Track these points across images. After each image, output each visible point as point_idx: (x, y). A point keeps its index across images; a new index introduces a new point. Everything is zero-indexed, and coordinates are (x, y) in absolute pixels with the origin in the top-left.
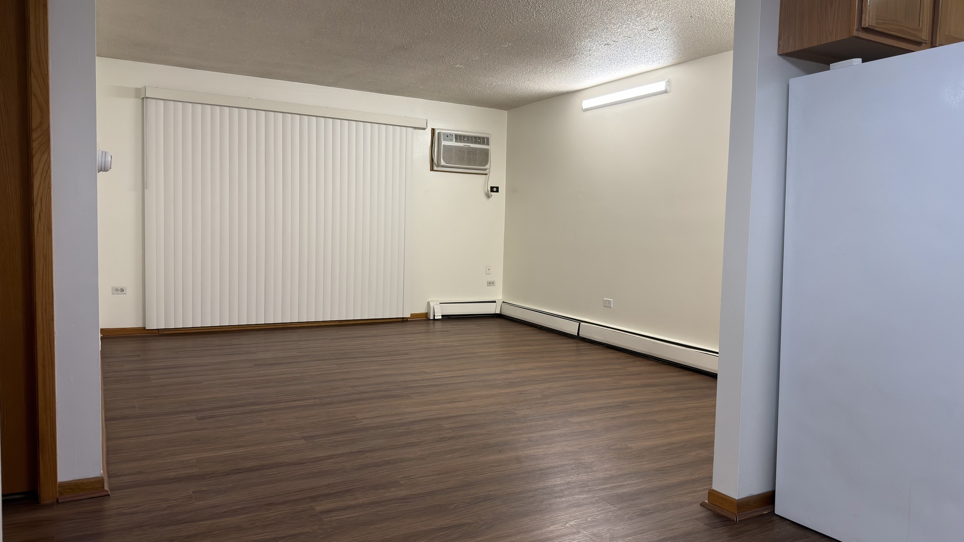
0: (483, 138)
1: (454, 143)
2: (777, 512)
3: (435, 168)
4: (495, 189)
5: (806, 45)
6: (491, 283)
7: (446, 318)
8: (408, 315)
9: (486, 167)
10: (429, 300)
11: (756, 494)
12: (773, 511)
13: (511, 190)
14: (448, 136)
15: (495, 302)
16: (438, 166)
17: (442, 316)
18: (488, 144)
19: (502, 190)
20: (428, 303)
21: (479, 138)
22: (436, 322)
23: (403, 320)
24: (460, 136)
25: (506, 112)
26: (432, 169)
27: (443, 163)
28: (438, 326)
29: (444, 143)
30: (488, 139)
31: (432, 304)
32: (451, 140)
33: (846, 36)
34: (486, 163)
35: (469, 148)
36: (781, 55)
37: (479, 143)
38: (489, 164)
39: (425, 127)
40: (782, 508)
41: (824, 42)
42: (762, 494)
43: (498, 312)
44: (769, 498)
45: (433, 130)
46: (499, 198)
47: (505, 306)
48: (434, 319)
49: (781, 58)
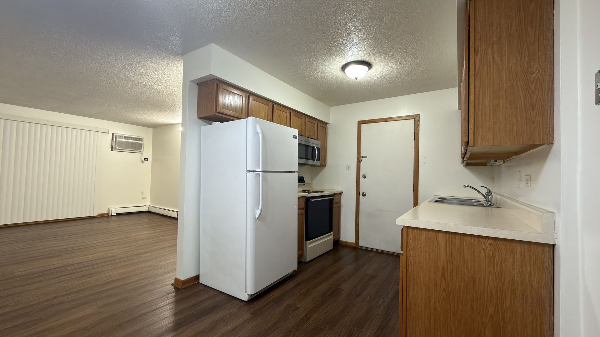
0: (140, 139)
1: (124, 140)
2: (200, 282)
3: (113, 150)
4: (146, 159)
5: (204, 116)
6: (144, 198)
7: (118, 215)
8: (96, 214)
9: (141, 150)
10: (109, 207)
11: (195, 275)
12: (199, 282)
13: (154, 160)
14: (121, 137)
15: (146, 206)
16: (115, 149)
17: (116, 214)
18: (142, 141)
19: (150, 159)
20: (109, 209)
21: (138, 138)
22: (112, 217)
23: (94, 217)
24: (127, 137)
25: (152, 129)
26: (112, 150)
27: (117, 148)
28: (114, 218)
29: (118, 139)
30: (142, 139)
31: (110, 209)
32: (123, 139)
33: (212, 115)
34: (141, 148)
35: (132, 142)
36: (198, 118)
37: (137, 140)
38: (142, 149)
39: (108, 132)
40: (202, 281)
41: (208, 115)
42: (196, 276)
43: (147, 210)
44: (197, 277)
45: (113, 134)
46: (149, 163)
47: (150, 207)
48: (112, 216)
49: (198, 119)
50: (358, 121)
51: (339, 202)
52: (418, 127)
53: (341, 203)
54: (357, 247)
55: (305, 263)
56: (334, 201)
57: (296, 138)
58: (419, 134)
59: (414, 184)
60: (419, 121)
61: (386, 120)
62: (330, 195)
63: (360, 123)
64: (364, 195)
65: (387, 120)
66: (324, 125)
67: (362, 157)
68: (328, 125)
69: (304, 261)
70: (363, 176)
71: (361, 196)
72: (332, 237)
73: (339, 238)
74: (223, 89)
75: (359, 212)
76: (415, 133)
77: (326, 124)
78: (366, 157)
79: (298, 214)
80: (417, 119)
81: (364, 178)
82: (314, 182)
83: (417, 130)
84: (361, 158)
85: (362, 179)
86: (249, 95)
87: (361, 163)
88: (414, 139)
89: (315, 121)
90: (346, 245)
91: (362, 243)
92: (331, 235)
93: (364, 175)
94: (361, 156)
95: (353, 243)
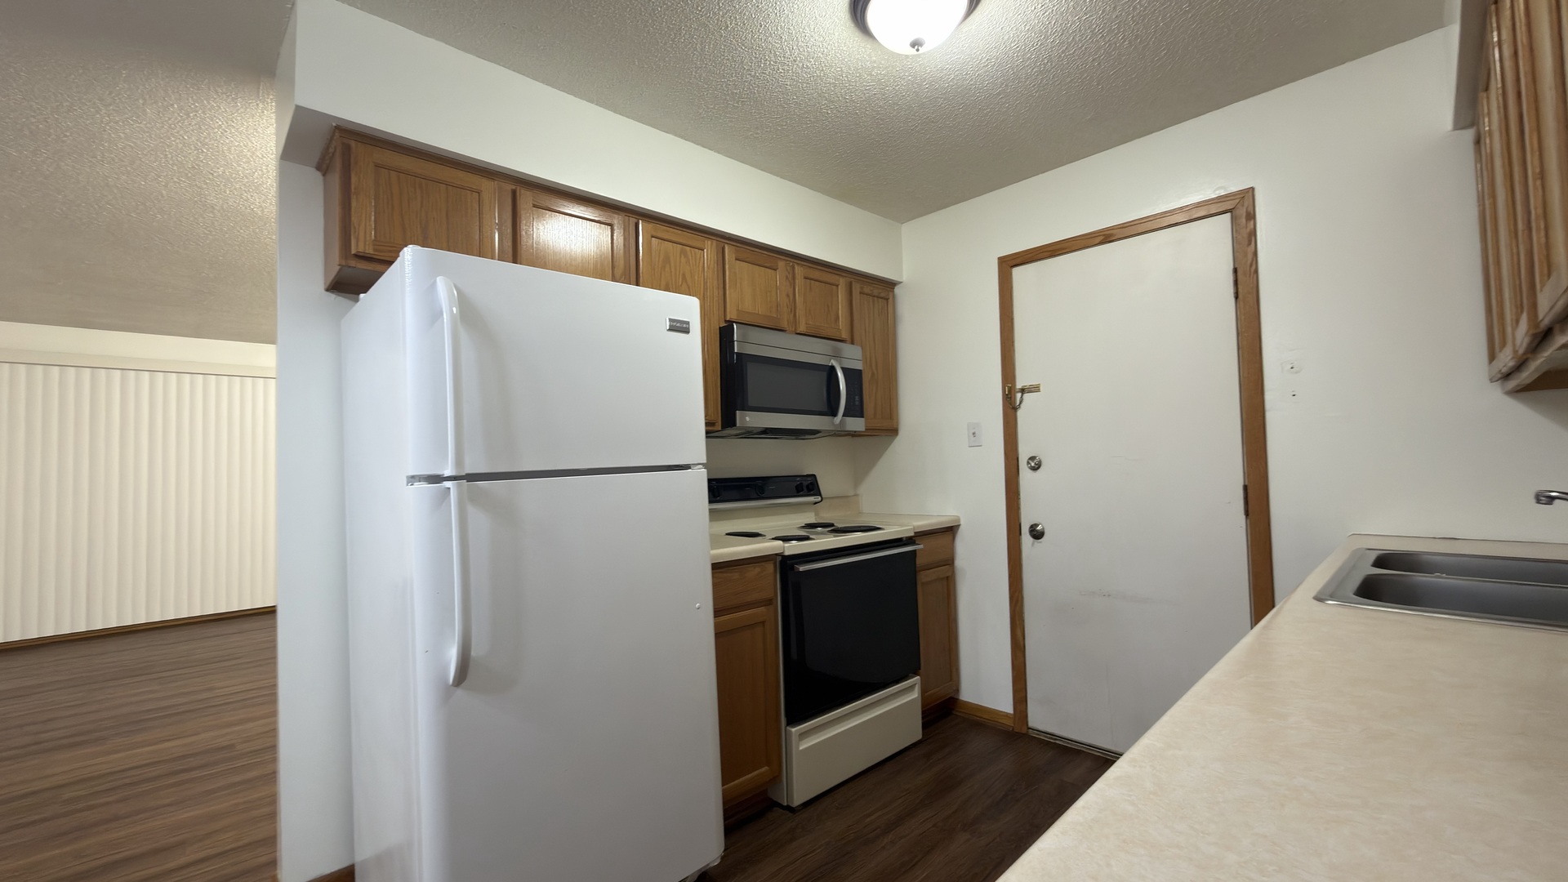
33: (339, 267)
36: (329, 291)
50: (999, 258)
51: (949, 562)
52: (1249, 244)
53: (960, 562)
54: (1024, 730)
55: (789, 808)
56: (920, 561)
57: (686, 331)
58: (1256, 271)
59: (1245, 488)
60: (1251, 216)
61: (1106, 237)
62: (900, 540)
63: (1008, 264)
64: (1037, 534)
65: (1111, 235)
66: (881, 289)
67: (1023, 391)
68: (897, 290)
69: (785, 804)
70: (1028, 463)
71: (1026, 538)
72: (915, 694)
73: (957, 691)
74: (377, 166)
75: (1022, 597)
76: (1235, 271)
77: (890, 285)
78: (1035, 389)
79: (716, 634)
80: (1242, 212)
81: (1036, 468)
82: (863, 489)
83: (1246, 255)
84: (1019, 395)
85: (1025, 473)
86: (514, 187)
87: (1020, 413)
88: (1237, 297)
89: (837, 277)
90: (980, 721)
91: (1040, 719)
92: (912, 688)
93: (1032, 458)
94: (1019, 386)
95: (1006, 715)
